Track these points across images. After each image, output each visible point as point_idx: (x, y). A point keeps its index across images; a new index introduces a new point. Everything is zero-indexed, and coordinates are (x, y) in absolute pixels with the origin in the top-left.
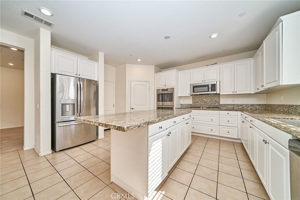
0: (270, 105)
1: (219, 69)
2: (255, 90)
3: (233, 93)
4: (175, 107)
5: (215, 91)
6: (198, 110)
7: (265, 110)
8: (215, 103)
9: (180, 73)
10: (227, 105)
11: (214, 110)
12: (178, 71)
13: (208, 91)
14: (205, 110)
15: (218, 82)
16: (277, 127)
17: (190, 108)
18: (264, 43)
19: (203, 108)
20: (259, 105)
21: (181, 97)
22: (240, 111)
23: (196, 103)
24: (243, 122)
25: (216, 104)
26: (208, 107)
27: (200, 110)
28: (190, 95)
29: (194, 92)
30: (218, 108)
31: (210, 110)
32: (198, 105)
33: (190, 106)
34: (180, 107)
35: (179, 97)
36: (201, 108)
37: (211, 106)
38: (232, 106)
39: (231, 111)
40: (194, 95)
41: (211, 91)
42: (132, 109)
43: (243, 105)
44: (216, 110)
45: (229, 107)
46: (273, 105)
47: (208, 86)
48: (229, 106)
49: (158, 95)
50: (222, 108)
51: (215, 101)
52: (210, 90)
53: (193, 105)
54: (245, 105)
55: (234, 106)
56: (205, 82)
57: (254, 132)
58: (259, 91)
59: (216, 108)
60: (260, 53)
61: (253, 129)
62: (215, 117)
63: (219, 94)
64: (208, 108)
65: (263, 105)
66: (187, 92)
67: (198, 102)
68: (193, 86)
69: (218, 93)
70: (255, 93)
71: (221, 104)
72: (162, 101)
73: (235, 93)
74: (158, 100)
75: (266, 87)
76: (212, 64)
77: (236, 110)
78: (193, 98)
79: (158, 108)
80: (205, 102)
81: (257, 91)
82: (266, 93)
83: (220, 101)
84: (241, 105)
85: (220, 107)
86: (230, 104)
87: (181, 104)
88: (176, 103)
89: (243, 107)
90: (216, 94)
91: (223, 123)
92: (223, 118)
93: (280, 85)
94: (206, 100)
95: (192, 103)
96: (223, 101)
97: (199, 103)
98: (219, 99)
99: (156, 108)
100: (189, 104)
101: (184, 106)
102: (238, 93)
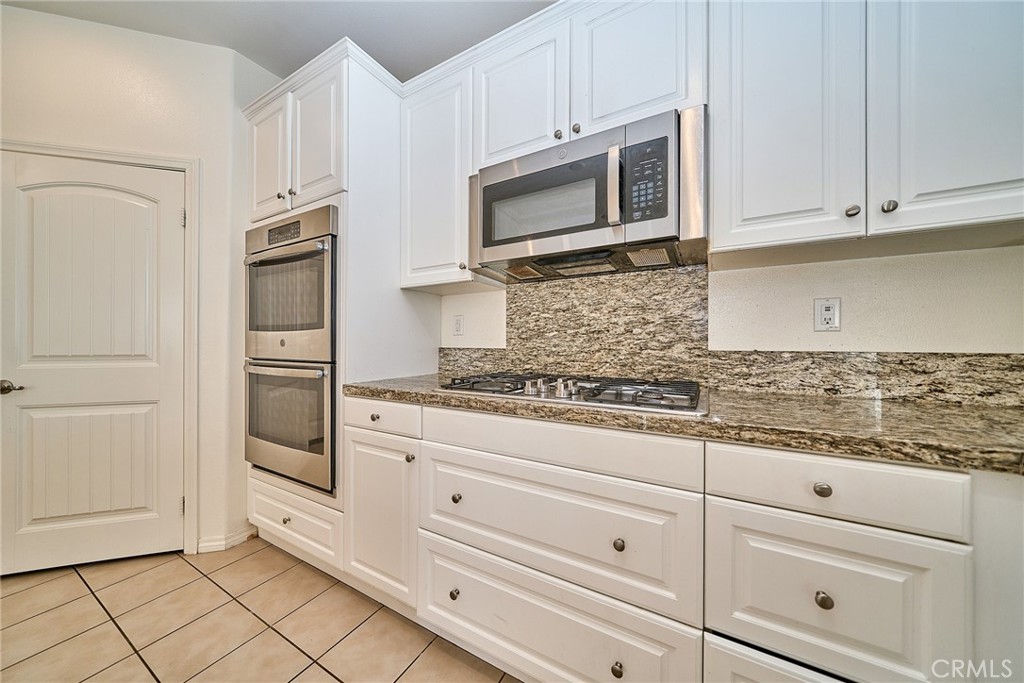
3: (854, 229)
5: (664, 215)
8: (669, 346)
10: (772, 357)
13: (601, 221)
23: (527, 339)
25: (678, 351)
26: (612, 372)
28: (468, 275)
29: (489, 241)
30: (696, 388)
32: (544, 359)
33: (494, 362)
35: (402, 289)
37: (642, 373)
38: (820, 375)
40: (494, 264)
41: (626, 216)
43: (930, 365)
45: (795, 376)
47: (594, 169)
48: (790, 367)
50: (723, 388)
51: (670, 323)
52: (614, 213)
53: (512, 356)
54: (954, 365)
55: (837, 375)
56: (575, 137)
59: (676, 384)
63: (700, 246)
67: (540, 334)
68: (485, 190)
69: (693, 231)
71: (714, 355)
73: (879, 226)
80: (594, 334)
83: (705, 323)
84: (914, 364)
85: (712, 382)
86: (797, 356)
87: (442, 343)
89: (937, 388)
90: (673, 246)
94: (600, 319)
95: (508, 340)
97: (553, 344)
98: (703, 303)
100: (487, 353)
101: (460, 363)
102: (914, 217)
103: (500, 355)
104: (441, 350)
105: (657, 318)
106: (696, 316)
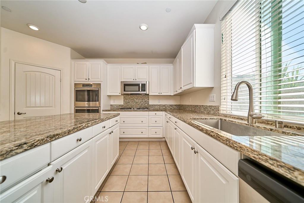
0: (182, 105)
1: (148, 69)
2: (174, 92)
3: (159, 94)
4: (102, 109)
5: (145, 91)
6: (129, 111)
7: (179, 109)
8: (145, 104)
9: (109, 66)
10: (155, 105)
11: (144, 111)
12: (106, 63)
13: (139, 91)
14: (136, 111)
15: (148, 82)
16: (211, 136)
17: (121, 109)
18: (182, 49)
19: (134, 109)
20: (176, 105)
21: (110, 96)
22: (165, 111)
23: (127, 103)
24: (167, 122)
26: (139, 107)
27: (131, 111)
28: (120, 94)
29: (125, 91)
30: (148, 109)
31: (140, 111)
32: (129, 106)
33: (121, 107)
34: (109, 108)
35: (108, 96)
36: (132, 109)
37: (142, 107)
38: (158, 107)
39: (158, 111)
40: (125, 94)
41: (142, 91)
42: (18, 114)
43: (166, 105)
44: (146, 111)
45: (156, 107)
46: (184, 105)
47: (138, 85)
49: (77, 92)
50: (151, 109)
51: (145, 101)
52: (141, 90)
55: (160, 107)
56: (136, 81)
57: (179, 134)
58: (177, 93)
59: (146, 108)
60: (178, 60)
61: (177, 131)
62: (145, 119)
63: (148, 94)
64: (139, 109)
65: (178, 105)
66: (118, 90)
67: (129, 103)
68: (124, 84)
70: (174, 95)
71: (150, 105)
72: (89, 101)
73: (161, 94)
74: (77, 100)
75: (184, 88)
76: (143, 63)
77: (162, 111)
78: (124, 97)
79: (77, 111)
80: (136, 103)
81: (176, 93)
82: (180, 96)
83: (149, 102)
84: (164, 106)
86: (157, 105)
87: (111, 104)
88: (104, 103)
89: (166, 107)
90: (146, 94)
91: (152, 124)
92: (152, 119)
93: (194, 87)
94: (137, 101)
95: (124, 103)
96: (152, 102)
97: (131, 104)
98: (149, 100)
99: (73, 112)
100: (120, 105)
101: (115, 107)
102: (163, 94)
103: (123, 105)
104: (111, 105)
105: (144, 101)
106: (148, 101)
